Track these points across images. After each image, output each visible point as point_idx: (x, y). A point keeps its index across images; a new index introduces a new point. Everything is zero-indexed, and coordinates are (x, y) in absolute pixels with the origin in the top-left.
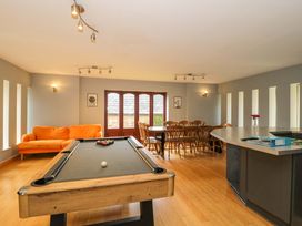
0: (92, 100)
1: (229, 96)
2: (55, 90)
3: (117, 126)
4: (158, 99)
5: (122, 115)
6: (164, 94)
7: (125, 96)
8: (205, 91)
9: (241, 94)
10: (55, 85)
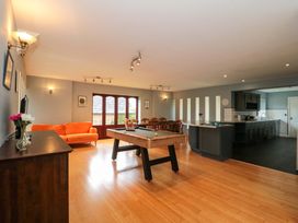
0: (82, 101)
1: (181, 101)
2: (51, 92)
3: (100, 123)
4: (132, 101)
5: (104, 114)
6: (137, 98)
7: (107, 98)
8: (165, 97)
9: (189, 100)
10: (51, 87)
